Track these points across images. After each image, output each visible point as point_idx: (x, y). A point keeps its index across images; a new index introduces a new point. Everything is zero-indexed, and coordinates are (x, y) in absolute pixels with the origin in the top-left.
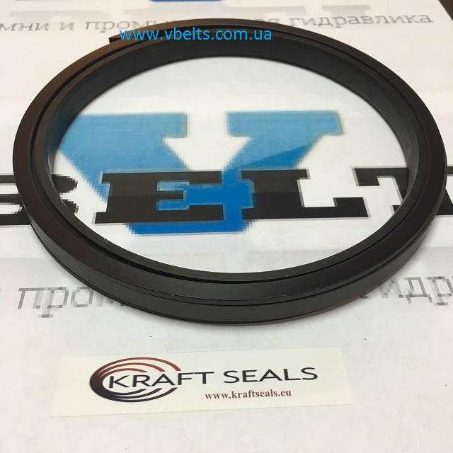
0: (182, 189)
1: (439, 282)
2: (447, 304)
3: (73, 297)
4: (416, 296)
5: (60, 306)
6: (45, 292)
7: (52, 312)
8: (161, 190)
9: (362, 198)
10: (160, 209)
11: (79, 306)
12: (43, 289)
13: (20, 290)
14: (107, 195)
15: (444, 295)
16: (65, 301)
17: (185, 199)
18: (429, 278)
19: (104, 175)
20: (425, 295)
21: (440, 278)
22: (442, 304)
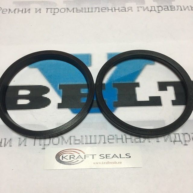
1: (186, 135)
2: (188, 145)
4: (177, 141)
15: (187, 141)
18: (182, 134)
20: (180, 141)
21: (186, 134)
22: (186, 145)
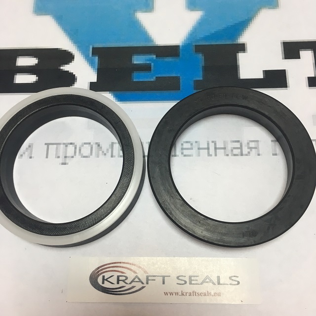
0: (151, 62)
3: (80, 150)
5: (72, 157)
6: (62, 146)
7: (67, 160)
8: (135, 63)
9: (285, 70)
10: (134, 80)
11: (84, 157)
12: (59, 144)
13: (46, 144)
14: (97, 67)
16: (75, 152)
17: (152, 71)
19: (93, 48)
